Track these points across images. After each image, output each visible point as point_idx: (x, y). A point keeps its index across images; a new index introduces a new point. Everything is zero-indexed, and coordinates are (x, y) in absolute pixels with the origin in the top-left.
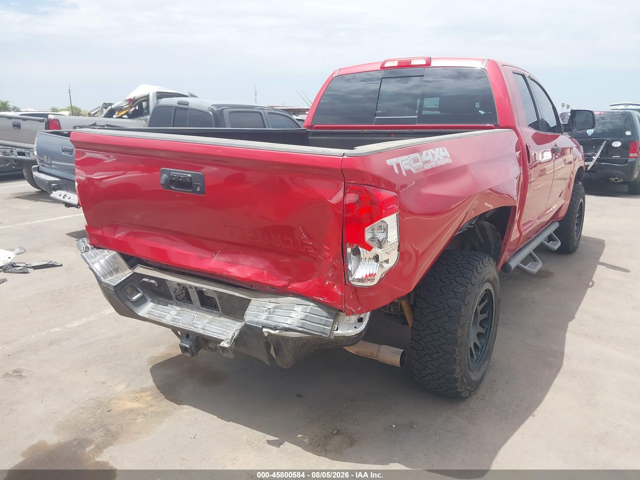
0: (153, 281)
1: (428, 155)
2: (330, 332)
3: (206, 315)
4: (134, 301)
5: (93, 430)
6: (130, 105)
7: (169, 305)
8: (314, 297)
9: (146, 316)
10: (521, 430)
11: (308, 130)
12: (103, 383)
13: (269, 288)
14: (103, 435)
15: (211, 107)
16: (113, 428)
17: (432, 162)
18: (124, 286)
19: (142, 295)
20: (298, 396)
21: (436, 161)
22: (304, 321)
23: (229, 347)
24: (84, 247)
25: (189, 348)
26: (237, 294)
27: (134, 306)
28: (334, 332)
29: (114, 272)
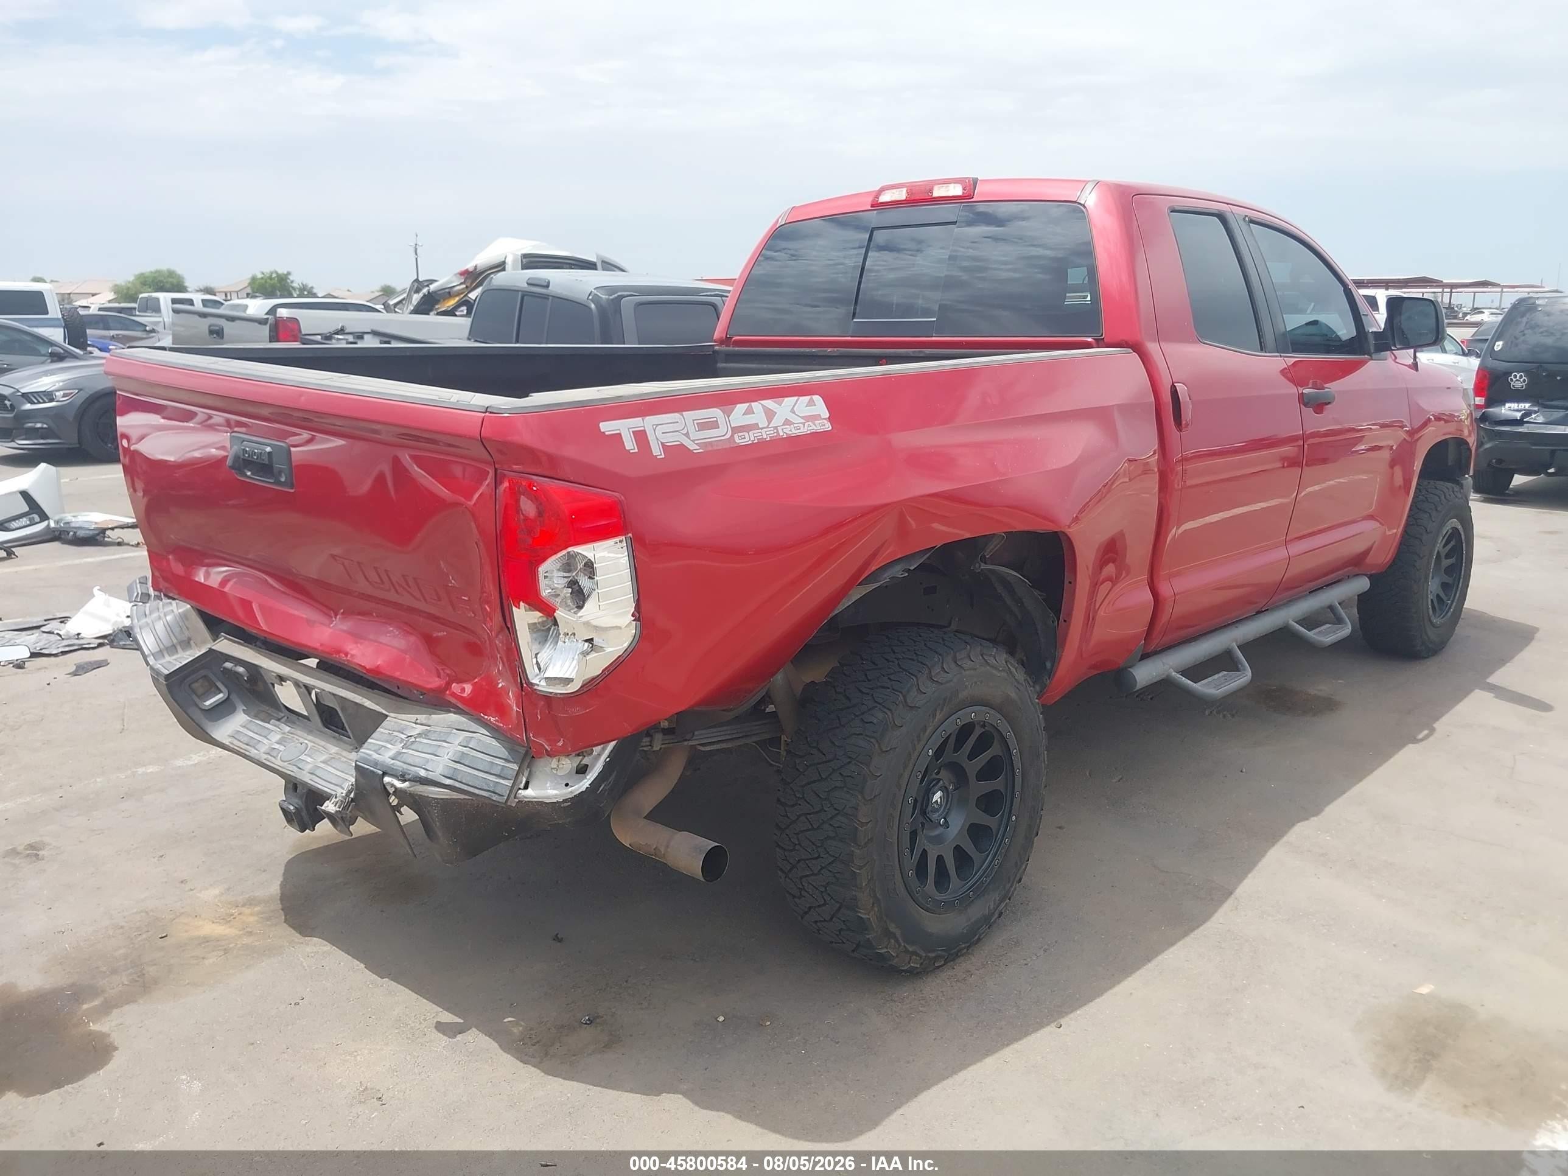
0: (241, 669)
1: (753, 413)
2: (508, 792)
3: (328, 745)
4: (207, 708)
5: (114, 972)
6: (468, 284)
7: (272, 721)
8: (482, 715)
9: (226, 741)
10: (1007, 1053)
11: (717, 348)
12: (182, 882)
13: (415, 692)
14: (126, 983)
15: (595, 292)
16: (151, 971)
17: (762, 429)
18: (186, 677)
19: (226, 697)
20: (557, 939)
21: (776, 428)
22: (458, 766)
23: (337, 811)
24: (138, 594)
25: (294, 813)
26: (368, 704)
27: (207, 719)
28: (520, 791)
29: (179, 647)
